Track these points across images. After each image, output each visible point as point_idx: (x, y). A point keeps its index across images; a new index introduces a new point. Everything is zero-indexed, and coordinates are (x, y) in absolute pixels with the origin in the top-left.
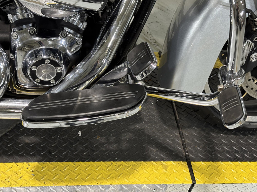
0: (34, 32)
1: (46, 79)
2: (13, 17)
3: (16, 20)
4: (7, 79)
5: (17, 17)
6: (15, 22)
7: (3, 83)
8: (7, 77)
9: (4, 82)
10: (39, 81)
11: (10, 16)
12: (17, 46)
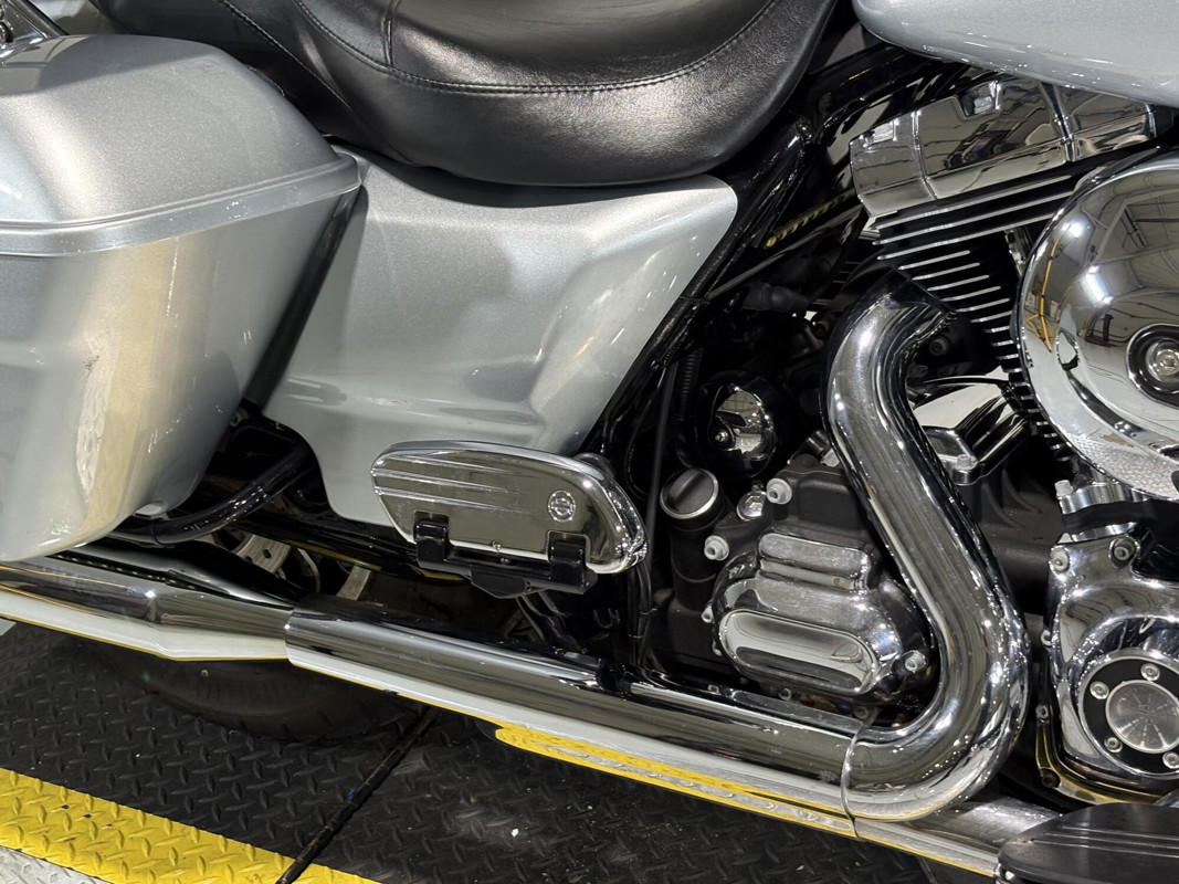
0: (1128, 556)
1: (1139, 743)
2: (1075, 490)
3: (1085, 505)
4: (1008, 718)
5: (1089, 495)
6: (1081, 511)
7: (992, 728)
8: (1009, 713)
9: (998, 726)
10: (1118, 751)
11: (1062, 488)
12: (1063, 598)
